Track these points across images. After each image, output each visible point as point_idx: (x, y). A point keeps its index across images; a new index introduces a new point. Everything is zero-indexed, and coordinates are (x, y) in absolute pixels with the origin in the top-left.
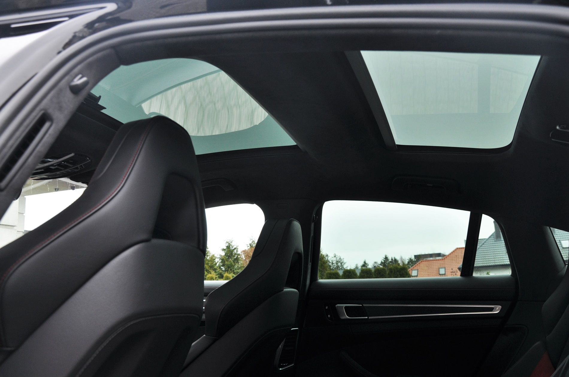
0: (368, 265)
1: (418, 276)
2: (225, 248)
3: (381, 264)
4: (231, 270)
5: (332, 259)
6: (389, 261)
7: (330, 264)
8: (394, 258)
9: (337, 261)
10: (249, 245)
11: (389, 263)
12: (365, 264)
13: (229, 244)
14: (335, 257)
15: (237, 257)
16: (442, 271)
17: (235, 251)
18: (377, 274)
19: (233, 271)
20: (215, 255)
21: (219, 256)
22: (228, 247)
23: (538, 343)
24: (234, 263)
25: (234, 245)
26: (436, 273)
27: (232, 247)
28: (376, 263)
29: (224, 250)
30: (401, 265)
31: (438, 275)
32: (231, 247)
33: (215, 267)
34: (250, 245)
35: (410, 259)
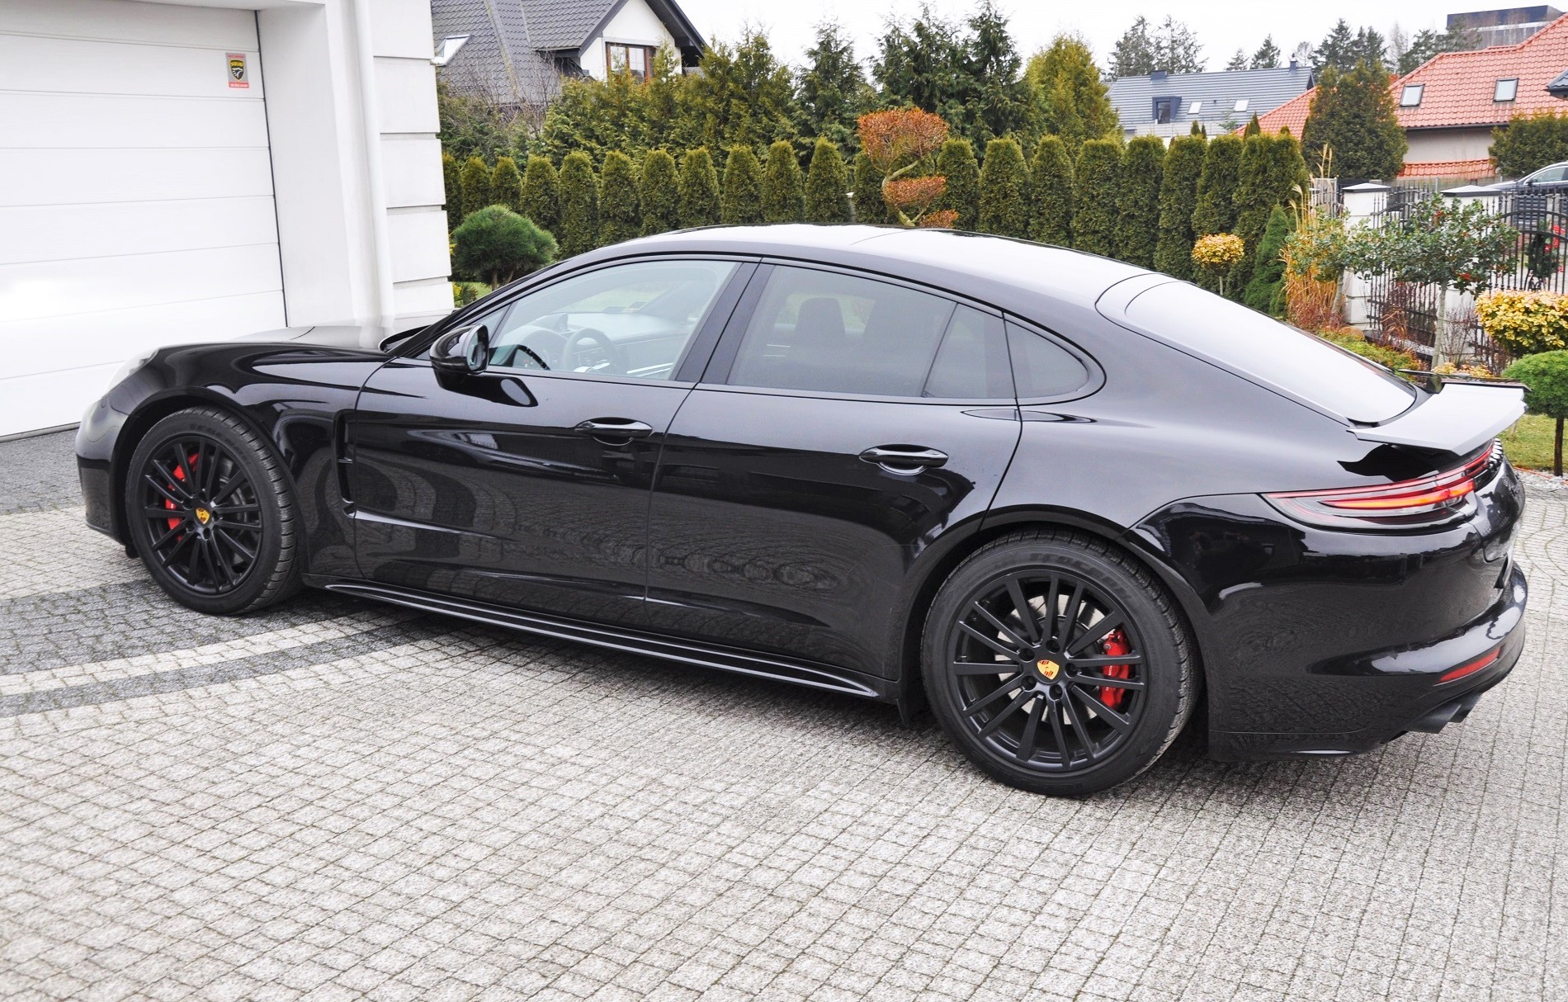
0: (1278, 52)
1: (1422, 106)
2: (816, 47)
3: (1320, 52)
4: (833, 112)
5: (1160, 33)
6: (1352, 39)
7: (1151, 50)
8: (1371, 28)
9: (1173, 42)
10: (883, 41)
11: (1348, 48)
12: (1267, 50)
13: (828, 36)
14: (1167, 25)
15: (851, 75)
16: (1505, 91)
17: (845, 57)
19: (840, 115)
20: (790, 69)
21: (799, 73)
22: (825, 46)
24: (842, 92)
25: (841, 38)
26: (1483, 96)
27: (837, 47)
28: (1304, 45)
29: (812, 53)
31: (1491, 102)
32: (833, 44)
33: (791, 104)
34: (888, 39)
35: (1425, 33)
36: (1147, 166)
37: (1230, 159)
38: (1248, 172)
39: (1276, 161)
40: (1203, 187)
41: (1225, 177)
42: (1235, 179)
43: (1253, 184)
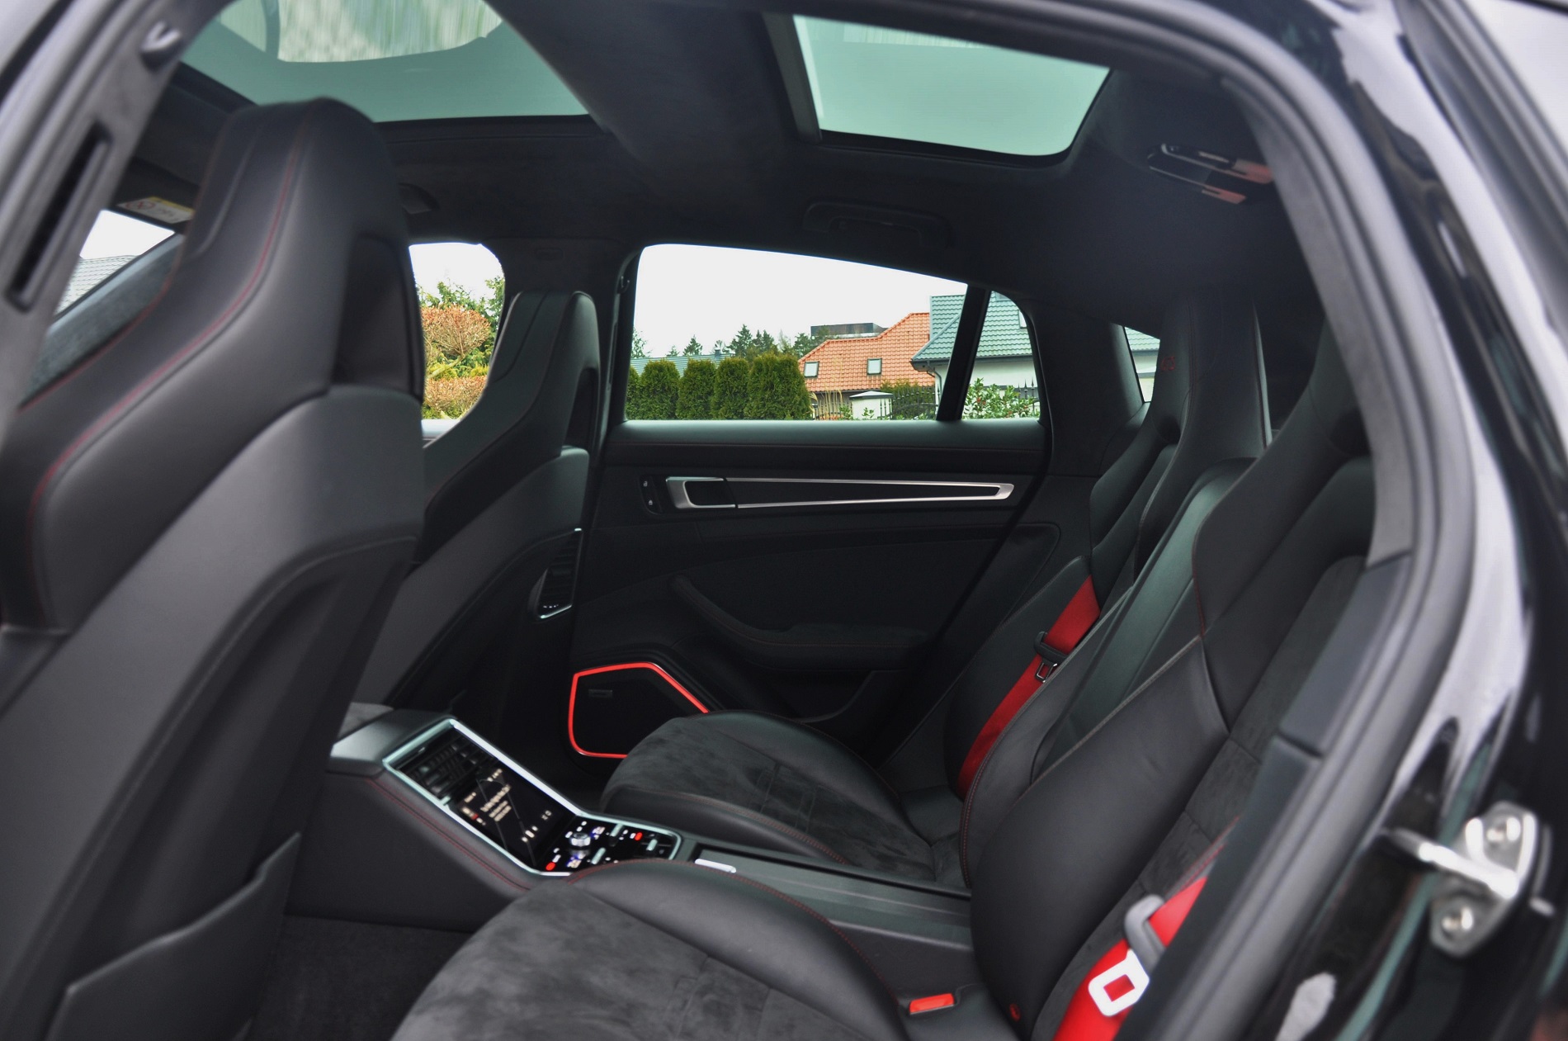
0: (701, 348)
1: (819, 377)
3: (731, 347)
6: (752, 338)
8: (765, 332)
11: (750, 345)
12: (693, 347)
16: (874, 367)
18: (727, 375)
23: (1076, 560)
26: (860, 371)
28: (720, 342)
30: (780, 349)
31: (865, 375)
35: (802, 335)
36: (663, 387)
37: (739, 378)
38: (757, 389)
39: (782, 378)
40: (716, 404)
41: (735, 394)
42: (745, 396)
43: (762, 399)
